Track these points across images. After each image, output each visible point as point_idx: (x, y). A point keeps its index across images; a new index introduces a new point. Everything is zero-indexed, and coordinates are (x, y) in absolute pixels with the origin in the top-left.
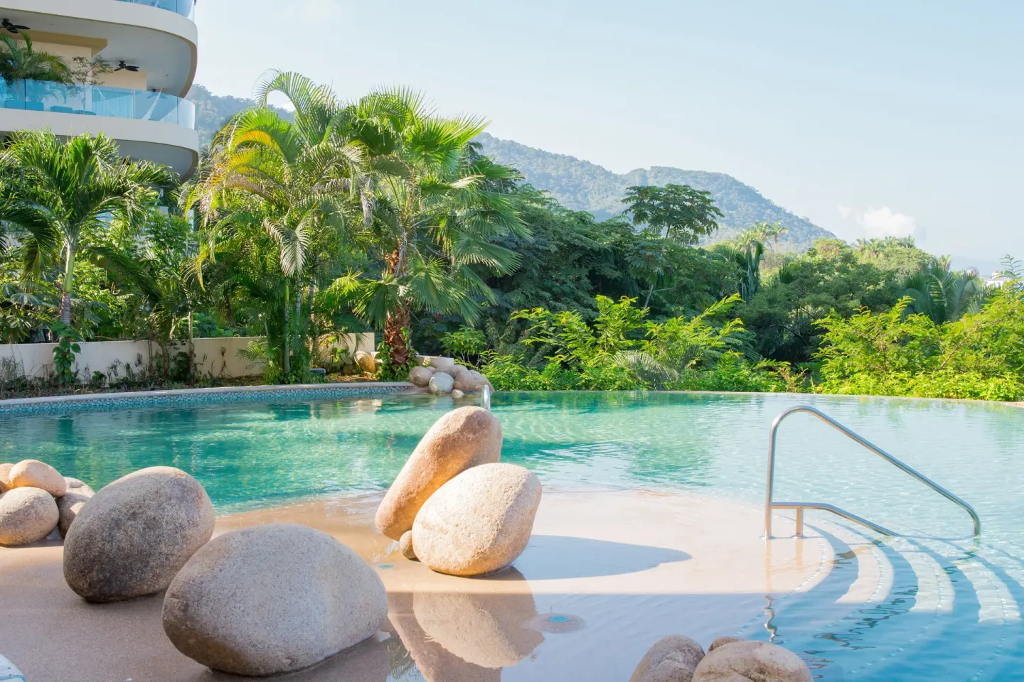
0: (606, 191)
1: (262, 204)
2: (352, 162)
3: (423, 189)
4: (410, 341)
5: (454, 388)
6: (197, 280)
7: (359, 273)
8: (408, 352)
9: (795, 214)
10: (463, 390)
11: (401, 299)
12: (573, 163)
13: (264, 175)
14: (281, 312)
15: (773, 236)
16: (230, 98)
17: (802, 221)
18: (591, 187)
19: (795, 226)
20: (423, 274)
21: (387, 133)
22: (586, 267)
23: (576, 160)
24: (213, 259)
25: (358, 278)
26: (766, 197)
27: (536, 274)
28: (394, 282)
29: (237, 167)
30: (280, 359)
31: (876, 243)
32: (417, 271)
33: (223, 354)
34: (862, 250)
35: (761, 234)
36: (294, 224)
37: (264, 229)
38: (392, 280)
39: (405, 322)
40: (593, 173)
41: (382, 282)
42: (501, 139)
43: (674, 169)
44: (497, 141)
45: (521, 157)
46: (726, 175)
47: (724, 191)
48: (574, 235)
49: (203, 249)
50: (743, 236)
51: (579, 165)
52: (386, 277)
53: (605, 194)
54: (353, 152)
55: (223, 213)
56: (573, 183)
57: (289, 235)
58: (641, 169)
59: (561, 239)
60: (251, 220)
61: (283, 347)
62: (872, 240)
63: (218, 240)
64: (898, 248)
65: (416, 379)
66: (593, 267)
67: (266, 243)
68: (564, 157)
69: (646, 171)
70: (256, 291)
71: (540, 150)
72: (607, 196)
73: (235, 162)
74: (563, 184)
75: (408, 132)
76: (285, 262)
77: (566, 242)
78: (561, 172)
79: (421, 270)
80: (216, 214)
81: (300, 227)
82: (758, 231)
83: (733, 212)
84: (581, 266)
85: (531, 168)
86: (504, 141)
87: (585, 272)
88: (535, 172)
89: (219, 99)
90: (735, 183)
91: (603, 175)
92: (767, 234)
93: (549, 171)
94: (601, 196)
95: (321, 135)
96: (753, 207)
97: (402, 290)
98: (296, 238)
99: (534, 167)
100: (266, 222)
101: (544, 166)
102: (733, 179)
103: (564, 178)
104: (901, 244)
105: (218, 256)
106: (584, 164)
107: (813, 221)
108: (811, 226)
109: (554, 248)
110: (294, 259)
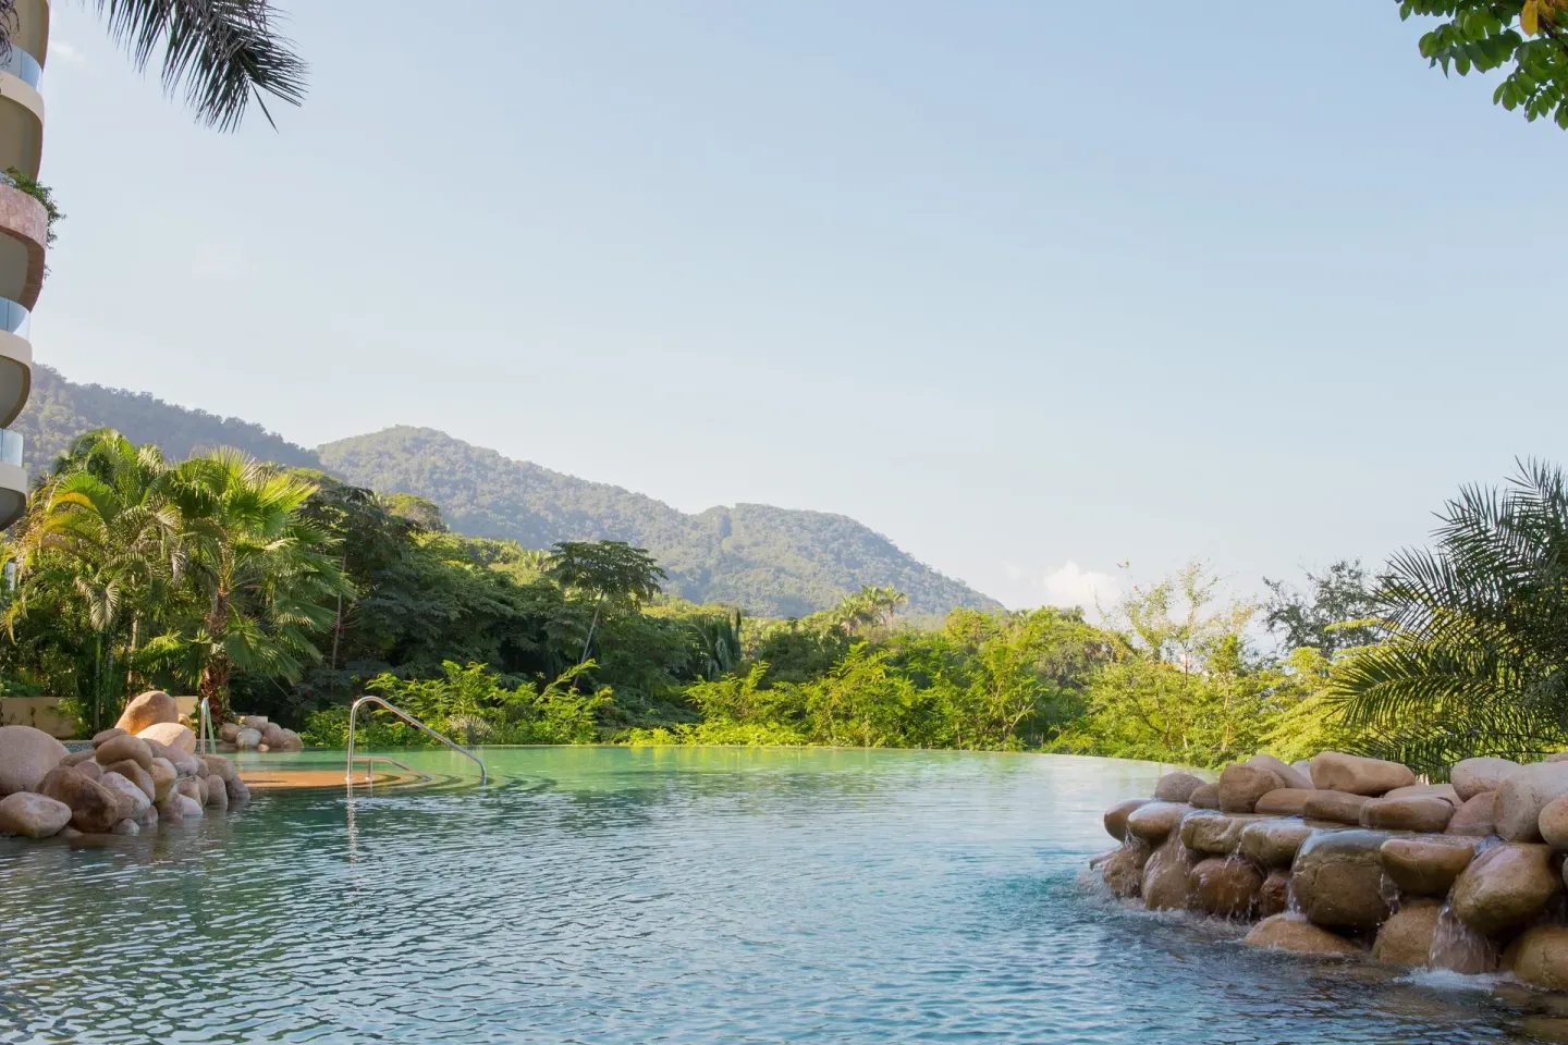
0: (669, 538)
1: (77, 564)
2: (165, 525)
3: (238, 551)
4: (228, 701)
5: (261, 742)
6: (8, 634)
7: (178, 633)
8: (224, 712)
9: (944, 575)
10: (269, 744)
11: (214, 657)
12: (621, 497)
13: (78, 534)
14: (91, 670)
15: (888, 606)
16: (96, 387)
17: (956, 584)
18: (646, 534)
19: (945, 592)
20: (238, 633)
21: (205, 496)
22: (498, 637)
23: (626, 492)
24: (25, 614)
25: (177, 638)
26: (903, 548)
27: (432, 645)
28: (209, 641)
29: (53, 527)
30: (88, 716)
31: (1029, 615)
32: (232, 630)
33: (32, 714)
34: (1010, 626)
35: (871, 603)
36: (106, 582)
37: (76, 586)
38: (206, 638)
39: (223, 682)
40: (651, 512)
41: (197, 640)
42: (513, 459)
43: (770, 508)
44: (508, 462)
45: (544, 486)
46: (845, 517)
47: (841, 540)
48: (483, 599)
49: (15, 604)
50: (845, 605)
51: (629, 500)
52: (202, 636)
53: (668, 542)
54: (168, 517)
55: (36, 569)
56: (622, 527)
57: (100, 593)
58: (721, 507)
59: (465, 605)
60: (63, 576)
61: (92, 703)
62: (1024, 612)
63: (29, 597)
64: (1060, 622)
65: (225, 734)
66: (508, 639)
67: (79, 600)
68: (607, 488)
69: (728, 510)
70: (67, 647)
71: (572, 477)
72: (671, 547)
73: (52, 522)
74: (606, 527)
75: (227, 495)
76: (95, 618)
77: (473, 609)
78: (602, 510)
79: (236, 629)
80: (30, 571)
81: (111, 585)
82: (866, 597)
83: (857, 571)
84: (492, 636)
85: (558, 503)
86: (519, 462)
87: (497, 643)
88: (564, 509)
89: (78, 387)
90: (858, 528)
91: (664, 515)
92: (878, 604)
93: (584, 508)
94: (662, 546)
95: (140, 498)
96: (885, 563)
97: (215, 648)
98: (106, 596)
99: (563, 500)
100: (77, 578)
101: (578, 500)
102: (856, 523)
103: (607, 518)
104: (1064, 618)
105: (30, 612)
106: (638, 499)
107: (971, 584)
108: (968, 591)
109: (454, 615)
110: (103, 615)
